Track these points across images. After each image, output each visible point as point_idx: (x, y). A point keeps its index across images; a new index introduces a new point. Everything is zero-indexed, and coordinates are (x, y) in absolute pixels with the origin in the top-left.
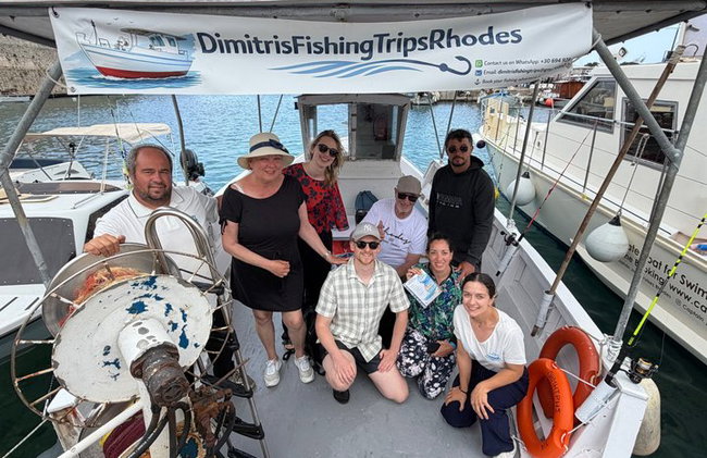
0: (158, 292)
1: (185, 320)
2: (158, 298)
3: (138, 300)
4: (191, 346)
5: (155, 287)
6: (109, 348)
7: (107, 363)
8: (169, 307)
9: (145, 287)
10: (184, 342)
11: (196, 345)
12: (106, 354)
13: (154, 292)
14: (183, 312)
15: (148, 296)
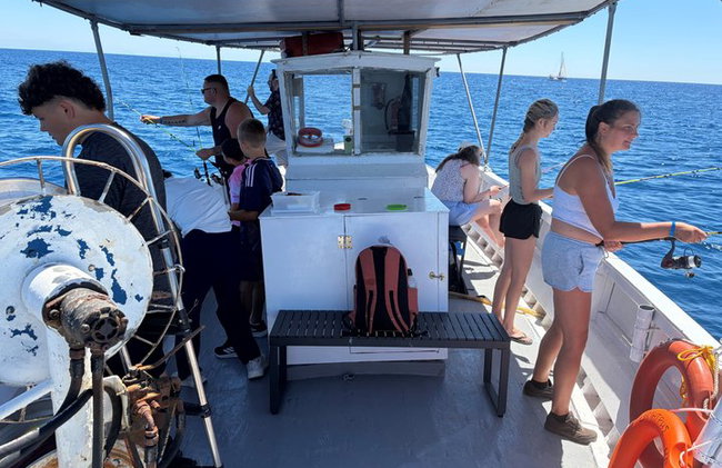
0: (59, 220)
1: (112, 263)
2: (64, 233)
3: (34, 237)
4: (131, 300)
5: (54, 215)
6: (11, 309)
7: (16, 332)
8: (83, 246)
9: (38, 215)
10: (120, 296)
11: (138, 298)
12: (10, 318)
13: (54, 223)
14: (105, 250)
15: (46, 229)
